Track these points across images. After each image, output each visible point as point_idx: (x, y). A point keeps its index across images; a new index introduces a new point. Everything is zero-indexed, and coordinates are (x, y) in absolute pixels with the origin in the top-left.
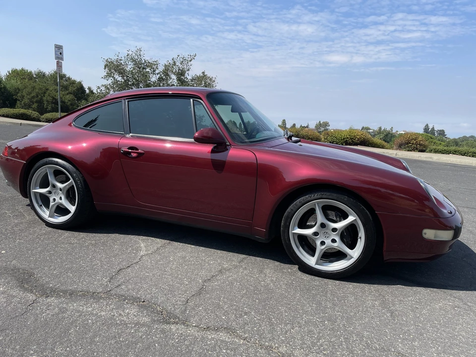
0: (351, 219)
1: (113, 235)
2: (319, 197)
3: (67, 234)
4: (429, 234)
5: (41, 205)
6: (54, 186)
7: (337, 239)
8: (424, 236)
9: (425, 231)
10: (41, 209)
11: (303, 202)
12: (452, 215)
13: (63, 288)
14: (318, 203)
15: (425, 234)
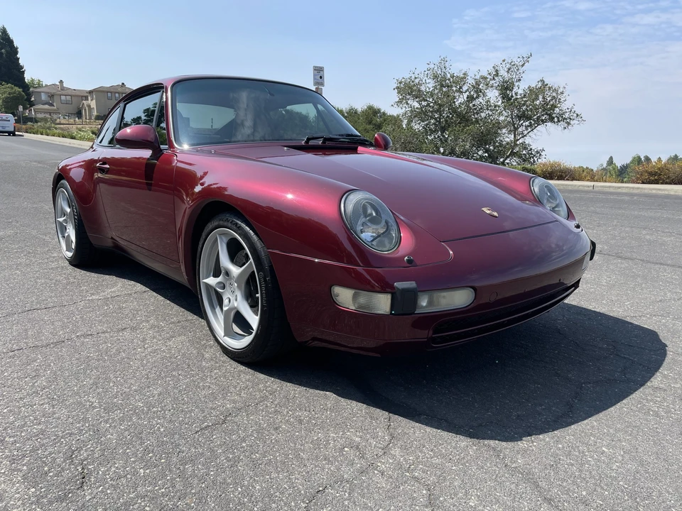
2: (219, 223)
4: (345, 297)
5: (65, 237)
6: (67, 214)
8: (338, 300)
9: (338, 290)
14: (219, 233)
15: (338, 295)
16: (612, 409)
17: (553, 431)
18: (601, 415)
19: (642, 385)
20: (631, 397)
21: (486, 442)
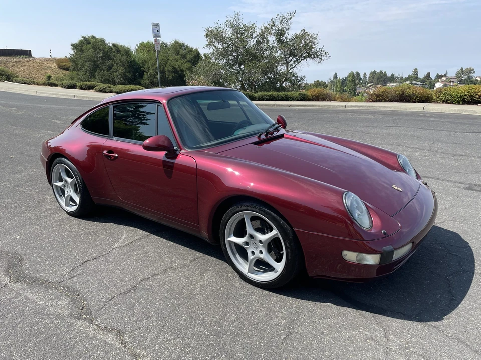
0: (275, 232)
1: (108, 225)
2: (245, 208)
3: (75, 221)
4: (350, 256)
5: (61, 196)
6: (66, 181)
7: (264, 251)
8: (346, 258)
9: (345, 253)
10: (61, 199)
11: (233, 212)
12: (385, 236)
13: (33, 275)
14: (246, 214)
15: (346, 256)
16: (469, 291)
17: (453, 311)
18: (467, 296)
19: (474, 273)
20: (473, 282)
21: (429, 323)
